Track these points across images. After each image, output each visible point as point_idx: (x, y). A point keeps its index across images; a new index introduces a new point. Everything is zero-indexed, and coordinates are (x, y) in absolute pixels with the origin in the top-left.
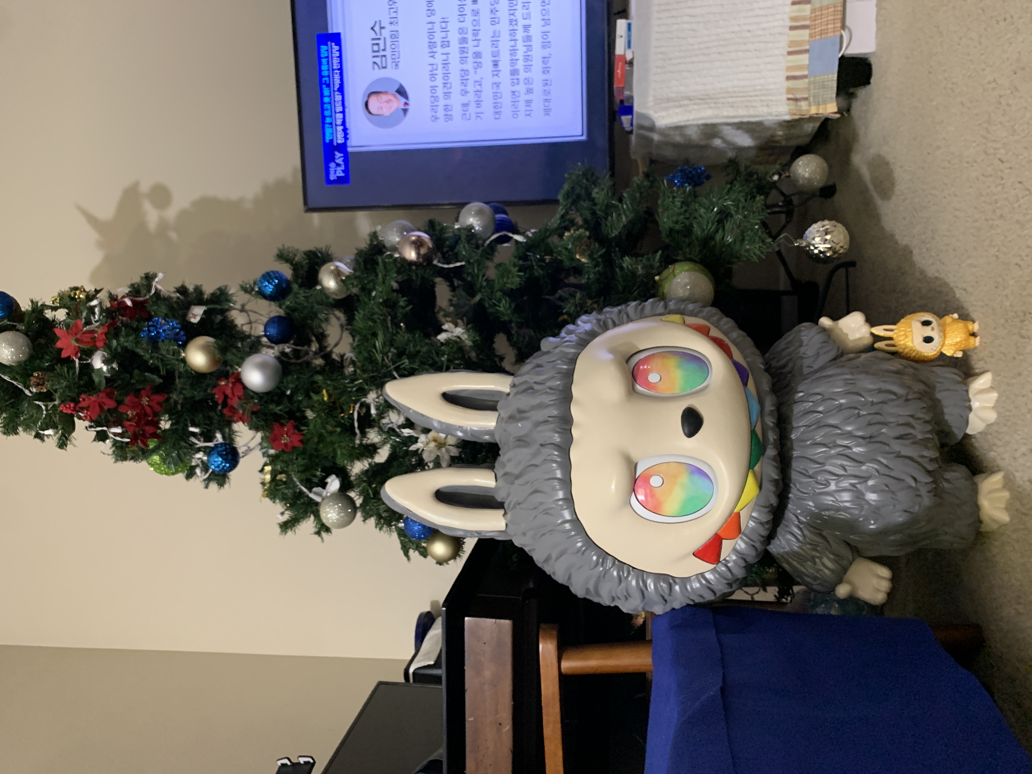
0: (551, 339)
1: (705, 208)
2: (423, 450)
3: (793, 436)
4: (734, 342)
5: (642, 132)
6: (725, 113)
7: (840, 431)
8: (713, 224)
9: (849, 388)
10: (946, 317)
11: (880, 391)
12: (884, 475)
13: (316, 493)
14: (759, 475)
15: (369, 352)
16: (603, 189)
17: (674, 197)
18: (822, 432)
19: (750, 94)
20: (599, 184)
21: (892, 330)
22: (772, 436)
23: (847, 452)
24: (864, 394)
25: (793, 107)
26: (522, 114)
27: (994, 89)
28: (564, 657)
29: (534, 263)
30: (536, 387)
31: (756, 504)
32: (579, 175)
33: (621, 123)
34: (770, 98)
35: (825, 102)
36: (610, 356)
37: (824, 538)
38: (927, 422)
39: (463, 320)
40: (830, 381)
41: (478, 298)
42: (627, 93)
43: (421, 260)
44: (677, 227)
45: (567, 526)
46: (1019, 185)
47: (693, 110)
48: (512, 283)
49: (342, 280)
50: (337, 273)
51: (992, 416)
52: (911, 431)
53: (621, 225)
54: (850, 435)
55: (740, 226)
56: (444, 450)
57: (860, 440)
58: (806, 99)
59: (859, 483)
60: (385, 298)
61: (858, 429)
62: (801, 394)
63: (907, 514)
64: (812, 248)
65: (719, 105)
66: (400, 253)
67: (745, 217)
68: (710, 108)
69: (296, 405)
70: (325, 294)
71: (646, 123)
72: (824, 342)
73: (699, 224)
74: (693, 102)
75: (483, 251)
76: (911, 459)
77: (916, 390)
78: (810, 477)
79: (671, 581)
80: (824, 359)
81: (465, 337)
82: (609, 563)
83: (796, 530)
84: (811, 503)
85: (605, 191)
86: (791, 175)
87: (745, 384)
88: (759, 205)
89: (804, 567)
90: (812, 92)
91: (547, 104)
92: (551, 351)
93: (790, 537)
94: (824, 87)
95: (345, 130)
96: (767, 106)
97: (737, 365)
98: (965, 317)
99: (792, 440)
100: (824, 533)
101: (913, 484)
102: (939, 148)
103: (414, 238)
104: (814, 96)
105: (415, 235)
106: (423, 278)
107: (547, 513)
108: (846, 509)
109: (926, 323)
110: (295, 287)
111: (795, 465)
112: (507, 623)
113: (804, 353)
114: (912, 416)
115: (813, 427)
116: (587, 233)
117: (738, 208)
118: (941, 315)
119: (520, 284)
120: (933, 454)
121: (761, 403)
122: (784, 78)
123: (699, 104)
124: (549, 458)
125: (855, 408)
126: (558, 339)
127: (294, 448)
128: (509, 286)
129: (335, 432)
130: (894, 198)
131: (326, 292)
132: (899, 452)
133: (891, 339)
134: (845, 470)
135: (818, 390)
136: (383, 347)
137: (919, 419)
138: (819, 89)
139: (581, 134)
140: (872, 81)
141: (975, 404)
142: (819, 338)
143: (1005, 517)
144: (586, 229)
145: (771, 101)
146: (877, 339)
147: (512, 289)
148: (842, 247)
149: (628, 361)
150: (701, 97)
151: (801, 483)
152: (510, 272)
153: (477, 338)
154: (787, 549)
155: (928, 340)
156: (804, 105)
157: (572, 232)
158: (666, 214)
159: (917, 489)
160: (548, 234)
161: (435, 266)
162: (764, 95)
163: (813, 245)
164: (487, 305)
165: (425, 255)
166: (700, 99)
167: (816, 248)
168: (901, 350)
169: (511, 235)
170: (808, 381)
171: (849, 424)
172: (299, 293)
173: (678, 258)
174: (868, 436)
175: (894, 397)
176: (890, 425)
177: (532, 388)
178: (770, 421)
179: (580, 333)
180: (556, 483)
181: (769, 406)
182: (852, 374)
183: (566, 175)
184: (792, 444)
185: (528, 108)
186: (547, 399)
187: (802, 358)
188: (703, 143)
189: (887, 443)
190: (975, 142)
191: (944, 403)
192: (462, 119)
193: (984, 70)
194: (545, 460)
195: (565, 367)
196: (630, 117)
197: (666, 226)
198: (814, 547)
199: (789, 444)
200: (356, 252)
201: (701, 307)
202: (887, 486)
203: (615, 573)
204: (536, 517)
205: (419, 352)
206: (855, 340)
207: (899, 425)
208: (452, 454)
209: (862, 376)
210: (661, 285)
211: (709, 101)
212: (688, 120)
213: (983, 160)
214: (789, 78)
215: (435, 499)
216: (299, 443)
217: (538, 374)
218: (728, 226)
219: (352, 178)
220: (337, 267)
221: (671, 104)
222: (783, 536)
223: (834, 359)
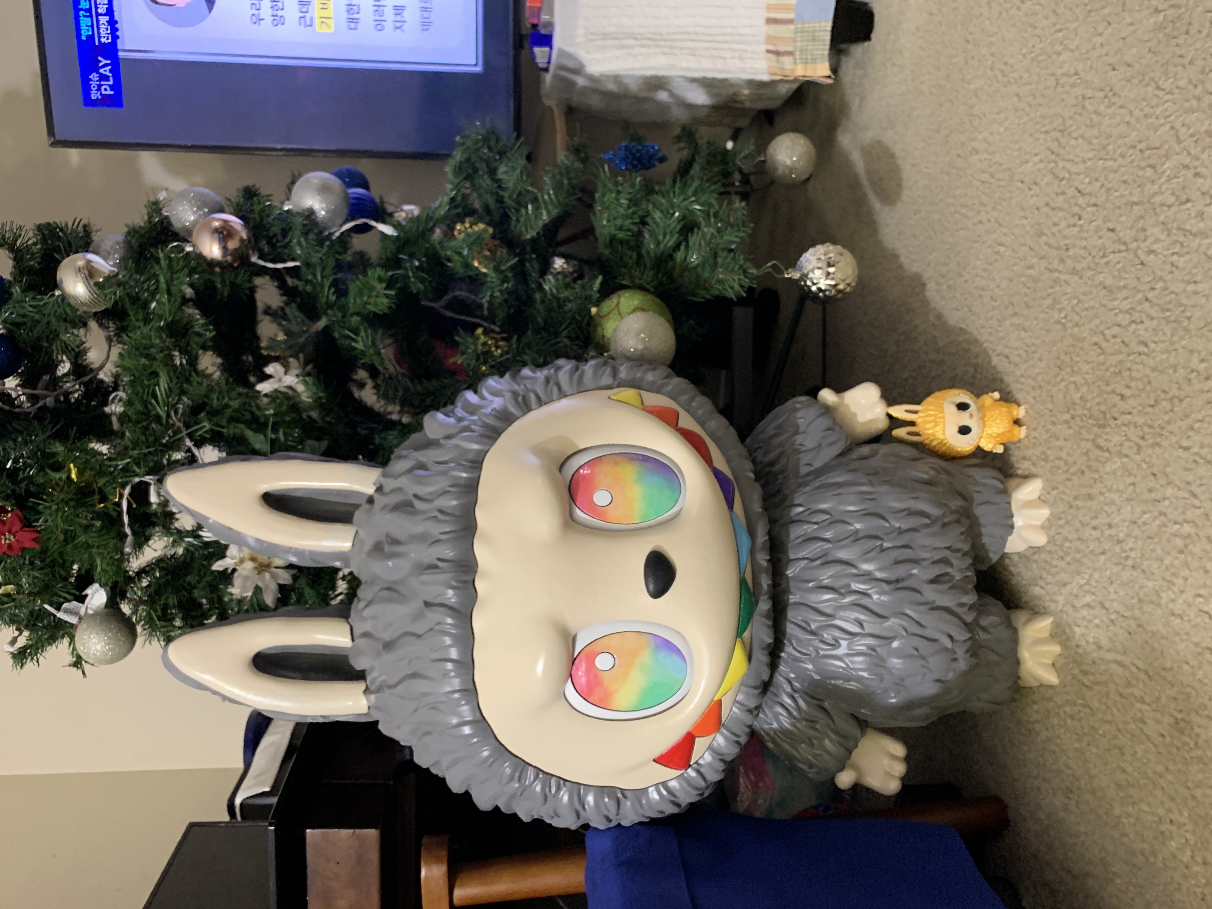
0: (440, 416)
1: (662, 212)
2: (234, 570)
3: (789, 572)
4: (711, 436)
5: (563, 73)
6: (684, 64)
7: (855, 571)
8: (672, 236)
9: (869, 506)
10: (985, 396)
11: (911, 513)
12: (914, 634)
13: (67, 611)
14: (747, 642)
15: (145, 404)
16: (514, 169)
17: (619, 193)
18: (831, 571)
19: (718, 38)
20: (509, 159)
21: (916, 412)
22: (765, 582)
23: (865, 601)
24: (887, 516)
25: (774, 64)
26: (389, 26)
27: (1073, 85)
28: (457, 884)
29: (411, 274)
30: (418, 504)
31: (742, 684)
32: (477, 142)
33: (533, 57)
34: (743, 47)
35: (814, 60)
36: (534, 460)
37: (825, 711)
38: (965, 554)
39: (298, 359)
40: (840, 494)
41: (322, 323)
42: (545, 17)
43: (229, 258)
44: (621, 235)
45: (467, 730)
46: (1110, 234)
47: (641, 54)
48: (376, 304)
49: (97, 284)
50: (90, 272)
51: (1040, 539)
52: (949, 570)
53: (541, 224)
54: (868, 577)
55: (710, 243)
56: (267, 575)
57: (884, 585)
58: (790, 53)
59: (879, 646)
60: (170, 319)
61: (880, 570)
62: (801, 509)
63: (938, 684)
64: (809, 283)
65: (677, 51)
66: (194, 246)
67: (719, 230)
68: (664, 54)
69: (23, 485)
70: (69, 305)
71: (570, 64)
72: (828, 429)
73: (653, 235)
74: (639, 42)
75: (330, 247)
76: (947, 609)
77: (953, 508)
78: (813, 633)
79: (620, 795)
80: (829, 453)
81: (300, 388)
82: (530, 774)
83: (788, 701)
84: (810, 667)
85: (518, 172)
86: (769, 161)
87: (730, 505)
88: (739, 215)
89: (797, 750)
90: (798, 44)
91: (426, 14)
92: (442, 442)
93: (780, 710)
94: (814, 39)
95: (112, 23)
96: (740, 58)
97: (718, 475)
98: (1007, 398)
99: (788, 578)
100: (826, 704)
101: (948, 644)
102: (976, 151)
103: (217, 224)
104: (801, 52)
105: (219, 219)
106: (233, 285)
107: (433, 708)
108: (859, 679)
109: (963, 407)
110: (16, 290)
111: (791, 614)
112: (372, 834)
113: (802, 445)
114: (948, 548)
115: (818, 562)
116: (491, 230)
117: (708, 215)
118: (978, 393)
119: (390, 307)
120: (971, 598)
121: (751, 532)
122: (762, 21)
123: (648, 46)
124: (438, 628)
125: (877, 537)
126: (452, 420)
127: (23, 549)
128: (370, 308)
129: (93, 525)
130: (899, 204)
131: (72, 302)
132: (934, 602)
133: (912, 424)
134: (861, 625)
135: (824, 506)
136: (168, 397)
137: (957, 551)
138: (808, 41)
139: (474, 62)
140: (873, 36)
141: (1018, 521)
142: (823, 423)
143: (1052, 679)
144: (488, 224)
145: (745, 51)
146: (894, 422)
147: (375, 314)
148: (849, 285)
149: (561, 468)
150: (650, 36)
151: (799, 640)
152: (373, 288)
153: (321, 394)
154: (775, 725)
155: (964, 430)
156: (787, 61)
157: (467, 225)
158: (606, 215)
159: (953, 651)
160: (431, 224)
161: (255, 264)
162: (737, 43)
163: (811, 280)
164: (336, 335)
165: (236, 250)
166: (650, 39)
167: (814, 284)
168: (927, 442)
169: (373, 223)
170: (807, 489)
171: (867, 561)
172: (25, 301)
173: (624, 283)
174: (894, 579)
175: (928, 521)
176: (923, 563)
177: (411, 505)
178: (763, 559)
179: (486, 415)
180: (449, 666)
181: (762, 537)
182: (871, 483)
183: (458, 139)
184: (788, 586)
185: (399, 18)
186: (436, 529)
187: (799, 452)
188: (643, 95)
189: (918, 588)
190: (1036, 155)
191: (982, 521)
192: (300, 24)
193: (1059, 54)
194: (431, 629)
195: (464, 475)
196: (547, 49)
197: (606, 231)
198: (811, 722)
199: (784, 585)
200: (126, 230)
201: (666, 378)
202: (916, 649)
203: (538, 788)
204: (416, 710)
205: (227, 406)
206: (865, 423)
207: (934, 563)
208: (282, 582)
209: (885, 488)
210: (600, 324)
211: (662, 43)
212: (633, 69)
213: (1047, 184)
214: (770, 21)
215: (253, 667)
216: (33, 543)
217: (420, 481)
218: (693, 240)
219: (126, 98)
220: (89, 262)
221: (609, 42)
222: (771, 708)
223: (841, 454)
